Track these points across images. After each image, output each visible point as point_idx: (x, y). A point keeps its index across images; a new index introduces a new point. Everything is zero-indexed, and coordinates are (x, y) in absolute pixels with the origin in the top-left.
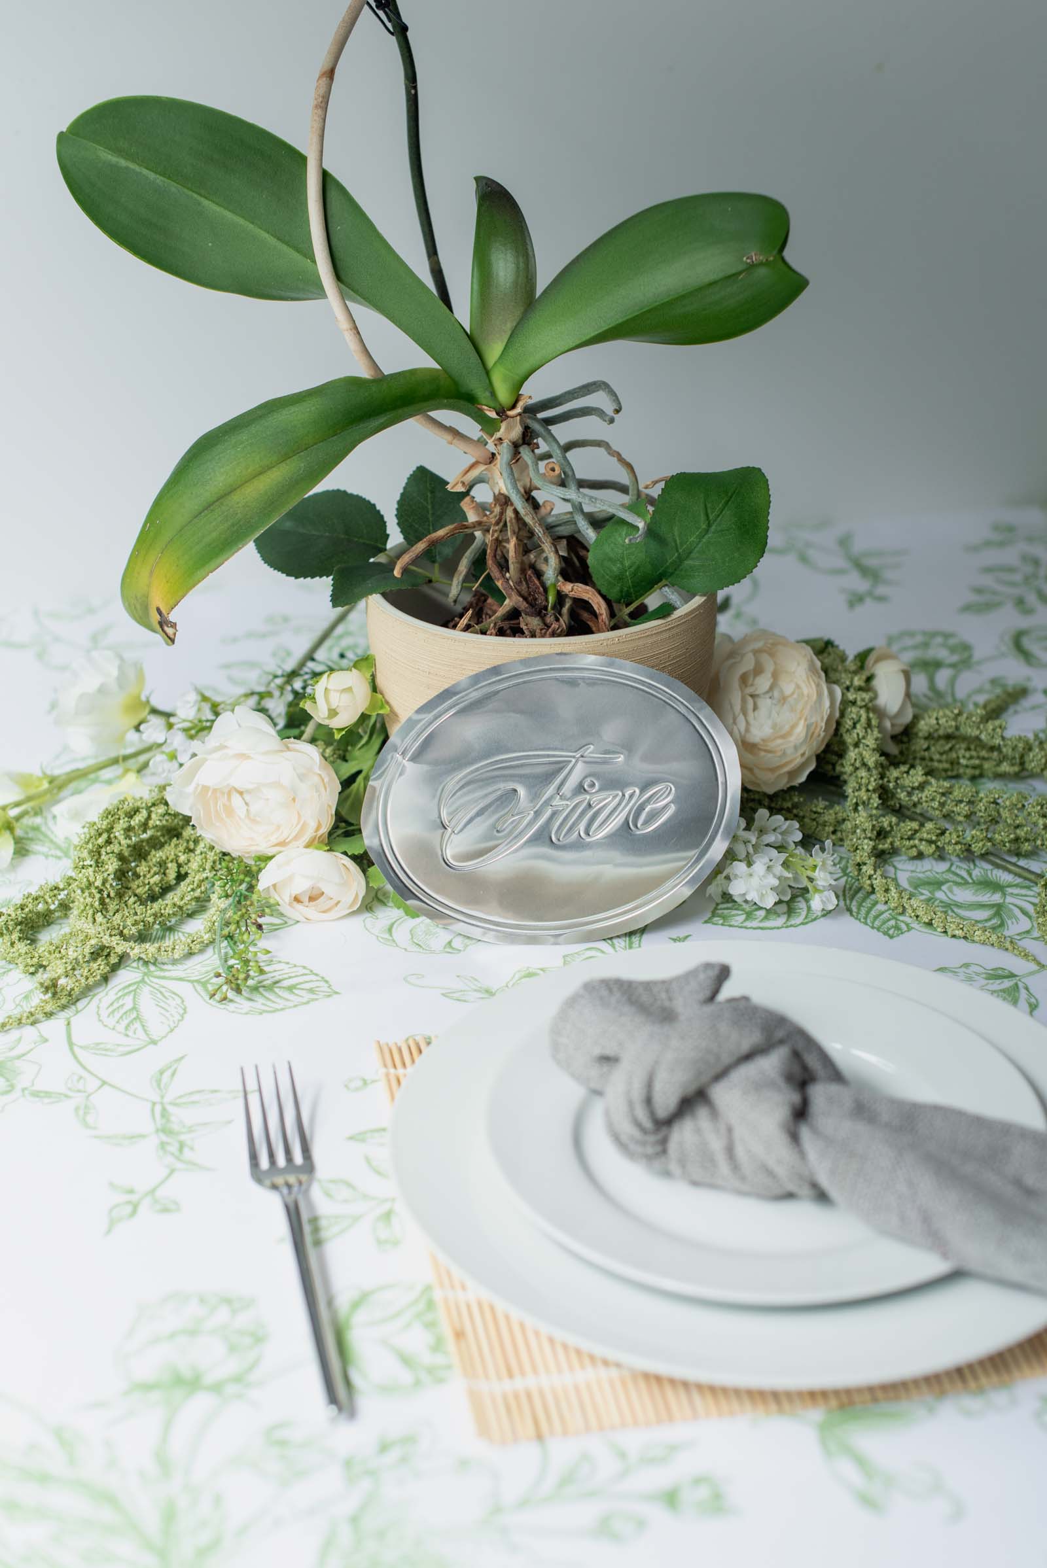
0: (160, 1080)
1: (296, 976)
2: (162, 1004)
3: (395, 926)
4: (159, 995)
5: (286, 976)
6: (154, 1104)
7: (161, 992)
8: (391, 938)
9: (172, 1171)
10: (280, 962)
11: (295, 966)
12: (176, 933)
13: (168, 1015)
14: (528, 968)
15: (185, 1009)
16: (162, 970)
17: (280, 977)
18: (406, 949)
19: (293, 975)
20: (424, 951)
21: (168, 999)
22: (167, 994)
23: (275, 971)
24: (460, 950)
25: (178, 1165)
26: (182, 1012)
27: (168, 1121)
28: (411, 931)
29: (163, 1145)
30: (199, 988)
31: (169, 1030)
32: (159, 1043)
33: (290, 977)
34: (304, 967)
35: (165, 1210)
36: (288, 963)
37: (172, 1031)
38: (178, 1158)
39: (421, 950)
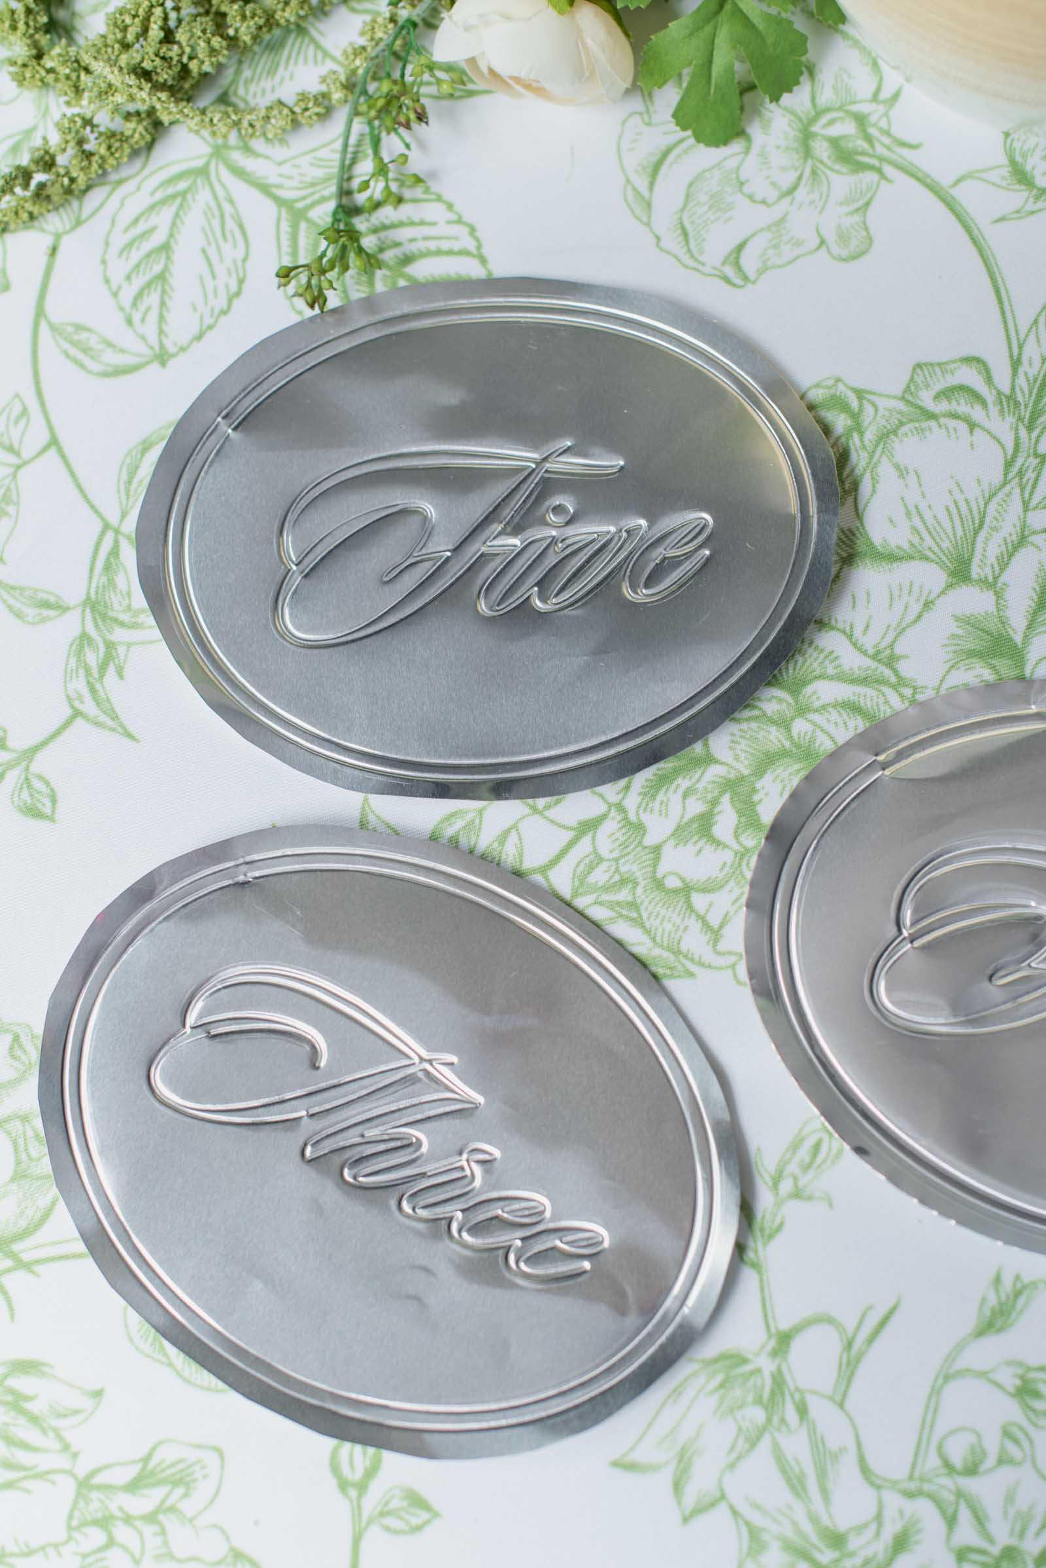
0: (137, 467)
1: (450, 253)
2: (212, 251)
3: (671, 158)
4: (216, 223)
5: (432, 245)
6: (106, 527)
7: (222, 216)
8: (646, 194)
9: (77, 713)
10: (439, 198)
11: (459, 221)
12: (306, 40)
13: (210, 284)
14: (838, 380)
15: (241, 282)
16: (247, 150)
17: (422, 245)
18: (658, 238)
19: (445, 245)
20: (686, 259)
21: (226, 240)
22: (230, 224)
23: (422, 223)
24: (746, 278)
25: (89, 707)
26: (234, 287)
27: (112, 583)
28: (690, 185)
29: (84, 639)
30: (285, 227)
31: (195, 330)
32: (171, 363)
33: (439, 253)
34: (472, 230)
35: (33, 812)
36: (450, 206)
37: (199, 337)
38: (93, 691)
39: (682, 252)
